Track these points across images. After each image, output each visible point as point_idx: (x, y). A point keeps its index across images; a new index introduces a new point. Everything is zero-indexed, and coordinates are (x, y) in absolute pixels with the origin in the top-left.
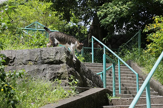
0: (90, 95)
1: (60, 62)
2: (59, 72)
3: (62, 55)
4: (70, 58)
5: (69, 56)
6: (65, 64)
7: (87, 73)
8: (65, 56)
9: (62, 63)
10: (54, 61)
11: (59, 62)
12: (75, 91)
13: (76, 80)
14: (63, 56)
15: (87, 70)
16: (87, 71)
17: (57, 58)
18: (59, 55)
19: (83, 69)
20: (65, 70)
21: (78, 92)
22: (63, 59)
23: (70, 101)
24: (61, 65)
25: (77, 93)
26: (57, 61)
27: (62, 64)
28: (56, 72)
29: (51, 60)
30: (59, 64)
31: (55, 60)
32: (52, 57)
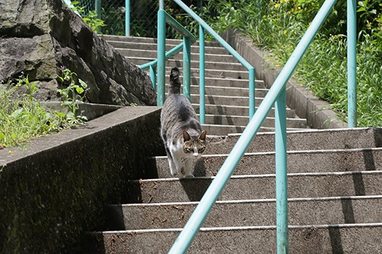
0: (118, 126)
1: (32, 31)
2: (31, 59)
3: (39, 9)
4: (62, 19)
5: (59, 13)
6: (47, 37)
7: (111, 64)
8: (47, 12)
9: (40, 32)
10: (16, 26)
11: (29, 31)
12: (77, 113)
13: (79, 84)
14: (41, 14)
15: (112, 55)
16: (112, 59)
17: (26, 20)
18: (29, 9)
19: (99, 53)
20: (48, 54)
21: (85, 118)
22: (42, 22)
23: (62, 143)
24: (37, 39)
25: (83, 120)
26: (24, 27)
27: (40, 37)
28: (23, 59)
29: (8, 24)
30: (31, 37)
31: (19, 25)
32: (8, 15)
